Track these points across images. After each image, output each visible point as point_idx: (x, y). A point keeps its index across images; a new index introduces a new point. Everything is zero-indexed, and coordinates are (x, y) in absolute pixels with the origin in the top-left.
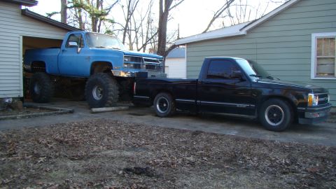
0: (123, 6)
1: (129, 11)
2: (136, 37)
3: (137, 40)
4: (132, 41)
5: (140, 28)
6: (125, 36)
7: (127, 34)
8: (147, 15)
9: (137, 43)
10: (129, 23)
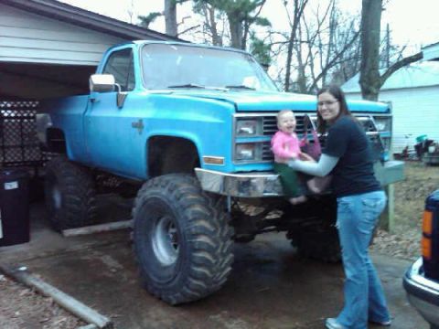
0: (286, 3)
1: (296, 10)
2: (310, 54)
3: (312, 59)
4: (304, 62)
5: (317, 38)
6: (290, 53)
7: (294, 51)
8: (329, 15)
9: (312, 66)
10: (297, 31)
